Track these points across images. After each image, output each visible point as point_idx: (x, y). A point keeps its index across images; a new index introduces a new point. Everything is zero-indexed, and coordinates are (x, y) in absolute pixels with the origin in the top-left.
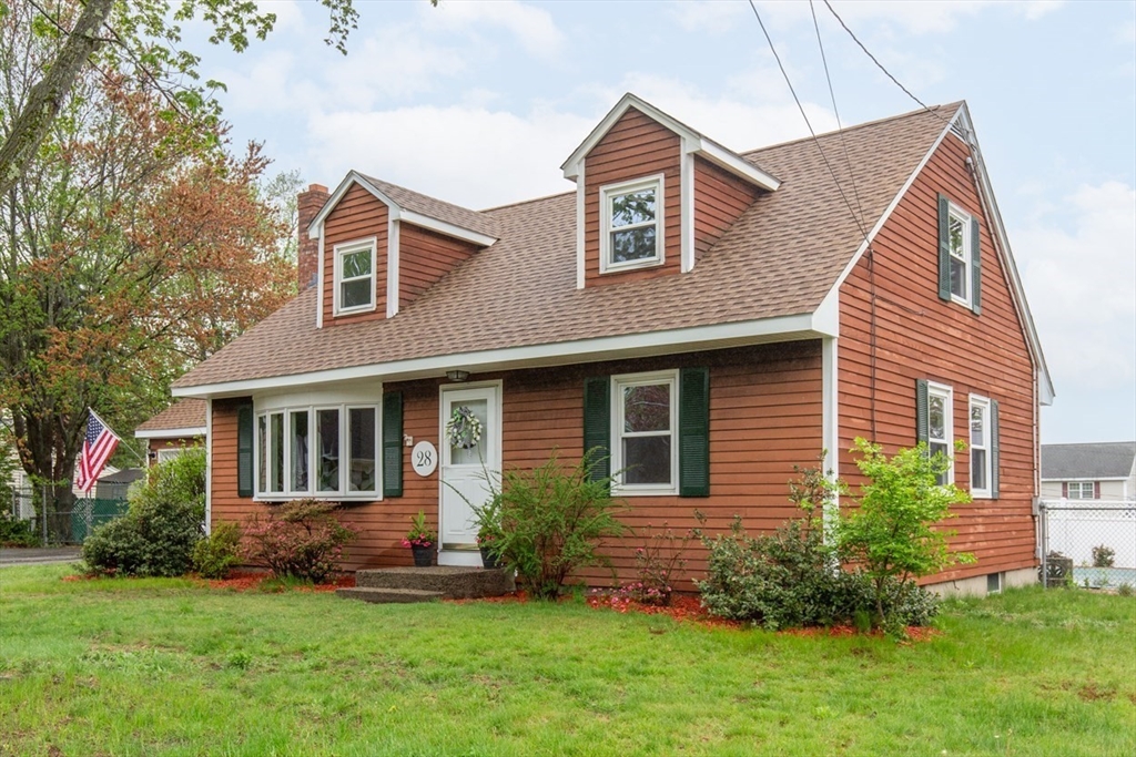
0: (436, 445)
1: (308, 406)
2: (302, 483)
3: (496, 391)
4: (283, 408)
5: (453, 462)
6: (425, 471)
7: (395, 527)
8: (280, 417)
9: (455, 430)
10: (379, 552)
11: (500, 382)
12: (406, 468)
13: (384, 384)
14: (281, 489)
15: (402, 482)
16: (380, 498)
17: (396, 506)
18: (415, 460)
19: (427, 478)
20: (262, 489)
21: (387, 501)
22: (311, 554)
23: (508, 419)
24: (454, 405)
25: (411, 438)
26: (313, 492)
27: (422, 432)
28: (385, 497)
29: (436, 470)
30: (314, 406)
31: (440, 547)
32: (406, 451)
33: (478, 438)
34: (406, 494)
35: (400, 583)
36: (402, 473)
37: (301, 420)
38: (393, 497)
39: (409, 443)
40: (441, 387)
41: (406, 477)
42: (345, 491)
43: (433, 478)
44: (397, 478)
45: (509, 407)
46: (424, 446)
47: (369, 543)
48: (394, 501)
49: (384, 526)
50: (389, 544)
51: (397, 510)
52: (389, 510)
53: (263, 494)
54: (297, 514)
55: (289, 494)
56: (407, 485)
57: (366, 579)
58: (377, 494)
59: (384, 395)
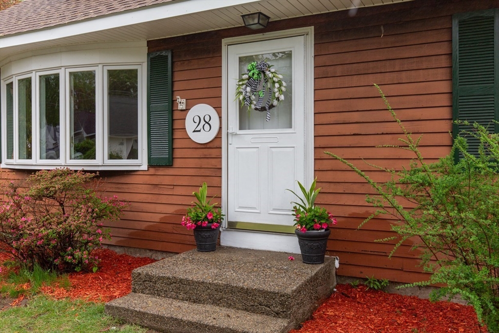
0: (218, 108)
1: (59, 68)
2: (52, 151)
3: (305, 41)
4: (31, 72)
5: (241, 128)
6: (204, 137)
7: (164, 199)
8: (28, 81)
9: (248, 89)
10: (143, 226)
11: (311, 30)
12: (177, 134)
13: (149, 42)
14: (29, 156)
15: (172, 149)
16: (145, 167)
17: (165, 176)
18: (190, 126)
19: (205, 146)
20: (10, 156)
21: (152, 171)
22: (67, 240)
23: (322, 73)
24: (242, 60)
25: (184, 101)
26: (66, 160)
27: (199, 93)
28: (150, 166)
29: (218, 137)
30: (66, 67)
31: (225, 224)
32: (177, 115)
33: (282, 97)
34: (177, 163)
35: (204, 296)
36: (172, 140)
37: (51, 85)
38: (160, 166)
39: (182, 107)
40: (224, 41)
41: (177, 144)
42: (101, 160)
43: (214, 146)
44: (166, 145)
45: (324, 60)
46: (202, 110)
47: (130, 215)
48: (162, 171)
49: (150, 198)
50: (157, 218)
51: (167, 180)
52: (155, 180)
53: (10, 161)
54: (47, 189)
55: (37, 161)
56: (178, 153)
57: (147, 284)
58: (142, 162)
59: (148, 54)
